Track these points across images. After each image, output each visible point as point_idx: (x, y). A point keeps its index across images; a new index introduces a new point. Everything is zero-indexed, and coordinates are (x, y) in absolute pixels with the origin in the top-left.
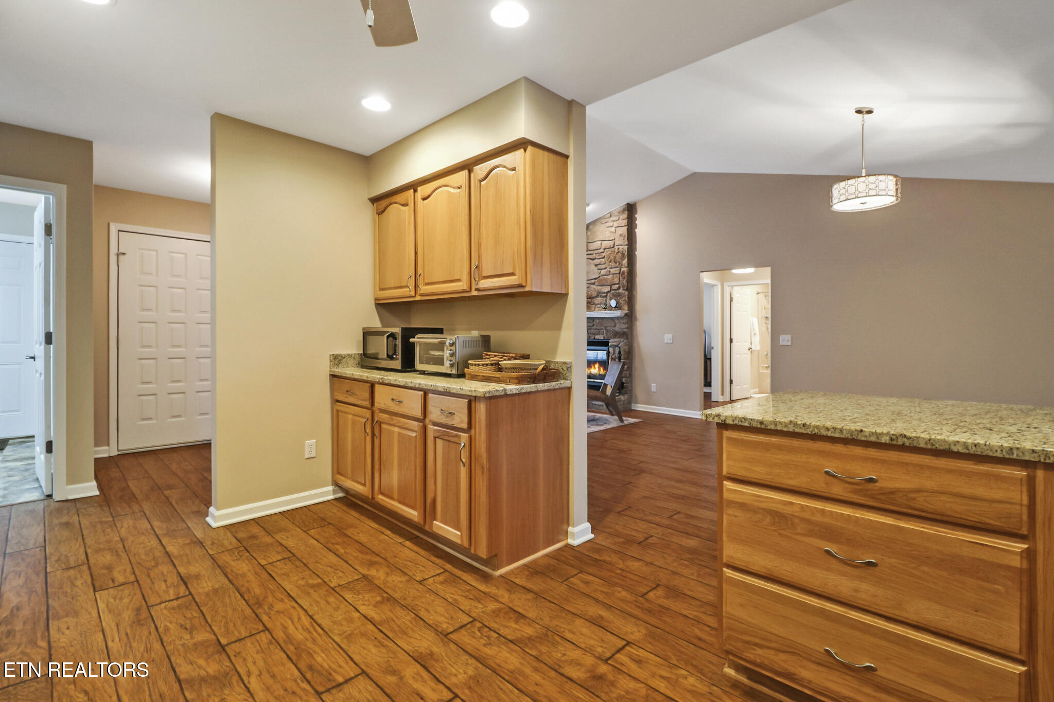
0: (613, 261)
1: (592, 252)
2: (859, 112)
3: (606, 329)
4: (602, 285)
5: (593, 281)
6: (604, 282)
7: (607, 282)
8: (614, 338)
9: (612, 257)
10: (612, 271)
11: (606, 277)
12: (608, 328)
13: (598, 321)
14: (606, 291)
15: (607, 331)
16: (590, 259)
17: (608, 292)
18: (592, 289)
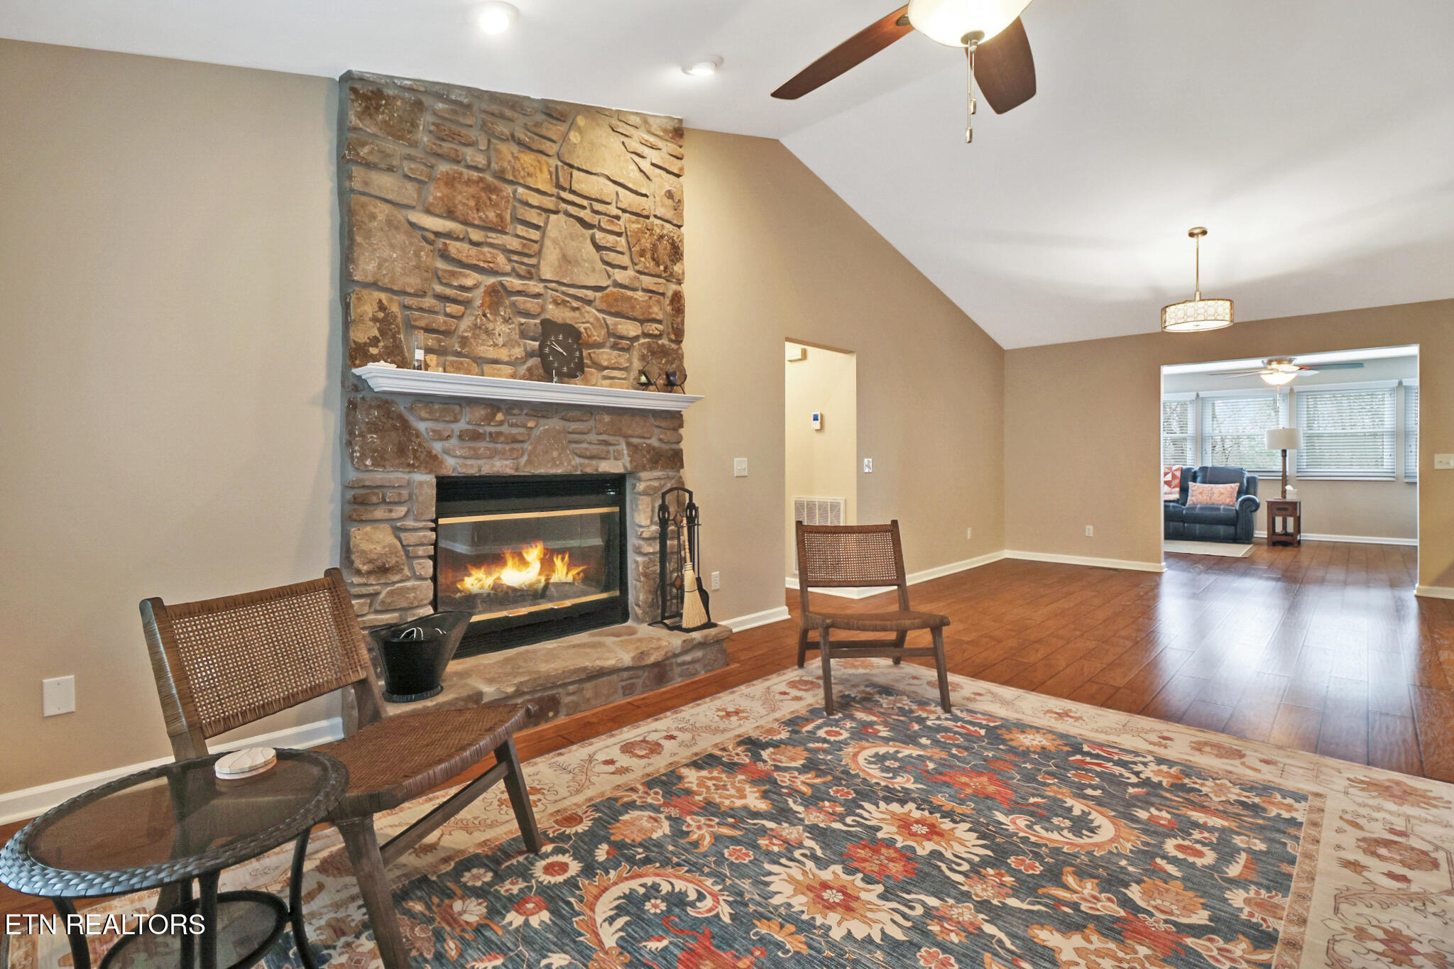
0: (648, 255)
1: (585, 203)
2: (1191, 235)
3: (628, 444)
4: (617, 315)
5: (590, 294)
6: (624, 307)
7: (633, 308)
8: (651, 469)
9: (646, 242)
10: (647, 281)
11: (630, 293)
12: (635, 441)
13: (607, 418)
14: (632, 334)
15: (633, 448)
16: (581, 221)
17: (636, 338)
18: (587, 317)
